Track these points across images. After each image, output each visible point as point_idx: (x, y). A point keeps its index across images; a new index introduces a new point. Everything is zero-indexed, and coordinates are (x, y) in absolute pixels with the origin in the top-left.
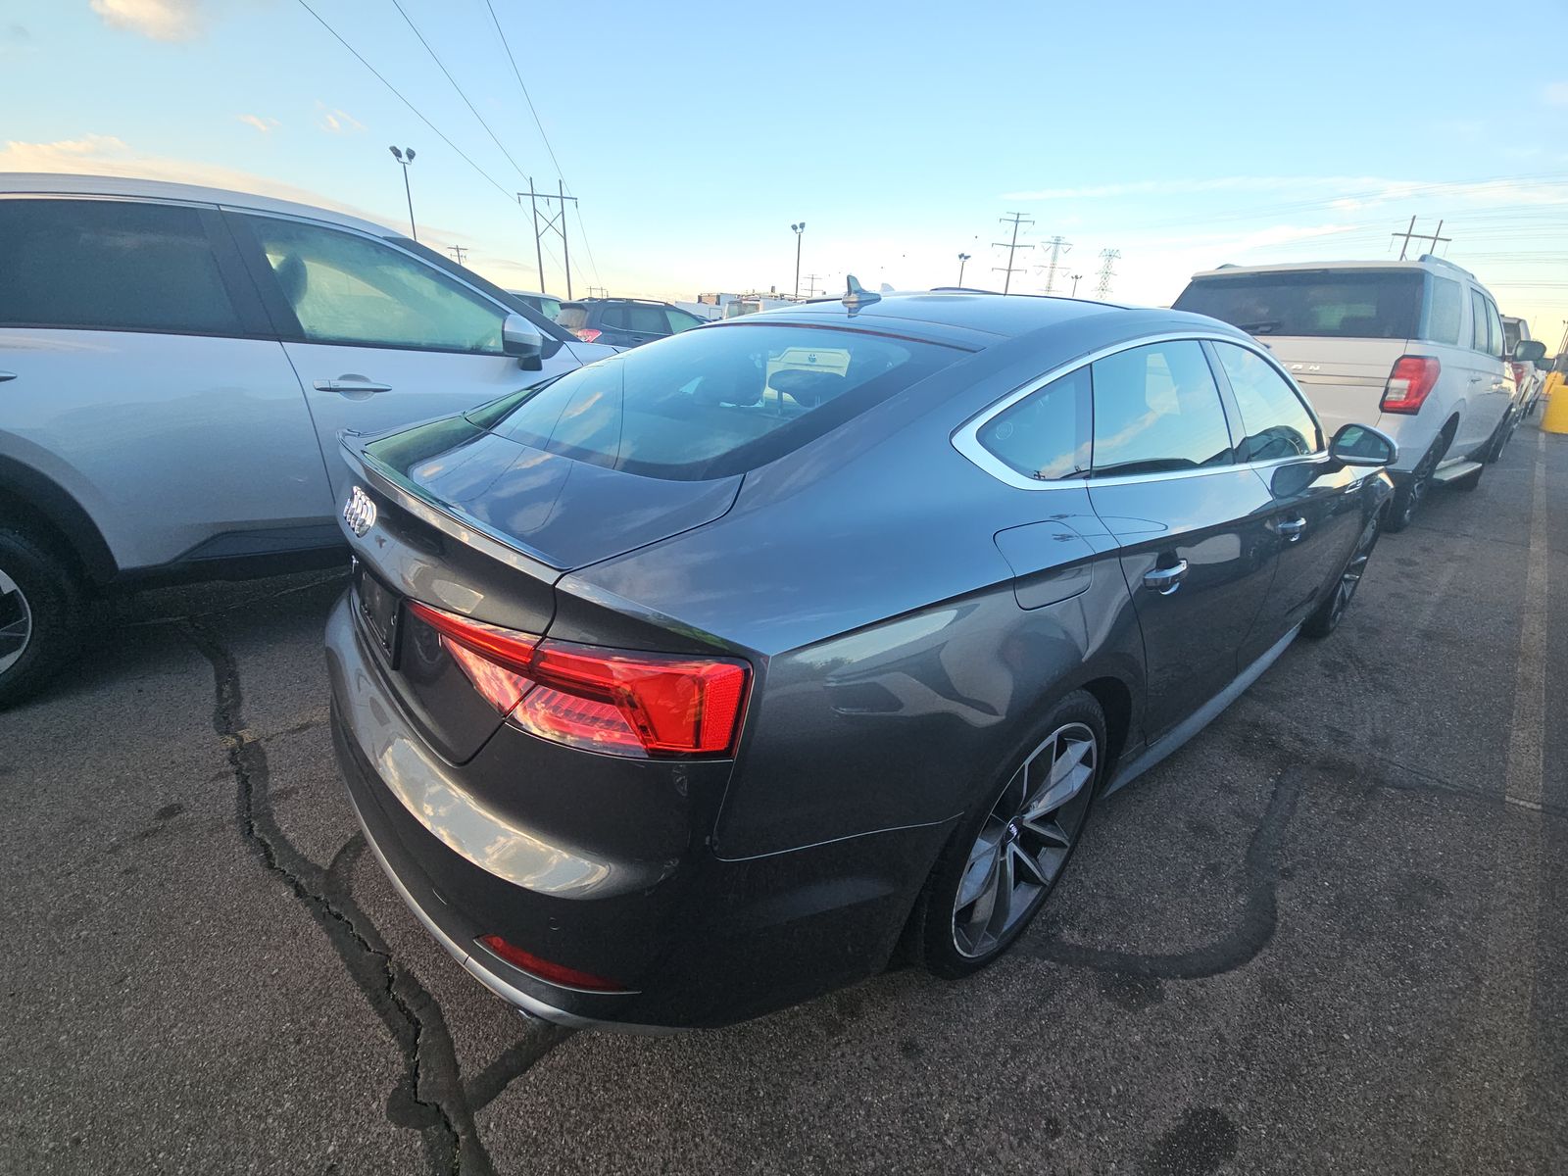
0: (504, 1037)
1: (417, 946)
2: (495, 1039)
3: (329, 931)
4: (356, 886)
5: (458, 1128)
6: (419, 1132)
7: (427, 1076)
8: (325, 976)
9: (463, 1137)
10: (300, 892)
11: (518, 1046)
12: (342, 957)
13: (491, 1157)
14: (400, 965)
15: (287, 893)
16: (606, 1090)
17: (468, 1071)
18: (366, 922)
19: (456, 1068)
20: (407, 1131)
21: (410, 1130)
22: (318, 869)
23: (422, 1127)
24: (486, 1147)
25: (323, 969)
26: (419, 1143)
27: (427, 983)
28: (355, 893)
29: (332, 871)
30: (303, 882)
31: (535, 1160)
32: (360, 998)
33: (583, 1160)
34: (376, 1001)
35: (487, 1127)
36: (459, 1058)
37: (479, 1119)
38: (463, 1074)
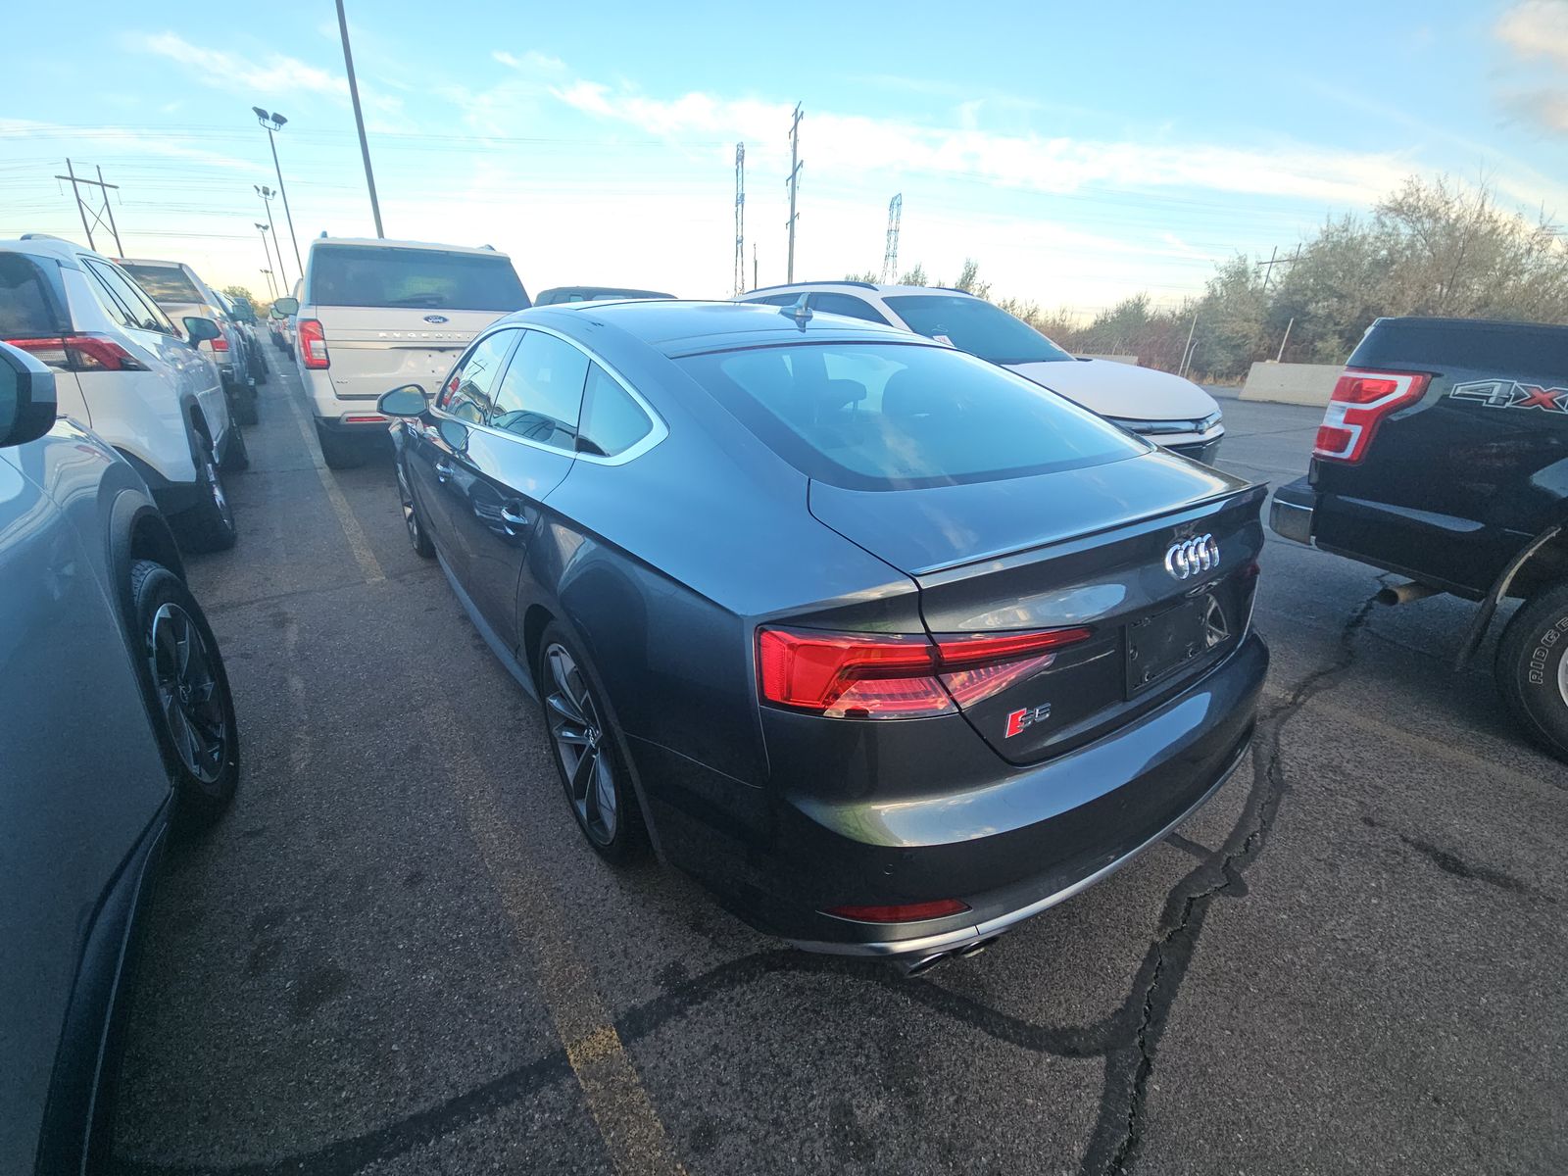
1: (1139, 924)
3: (1167, 1006)
4: (1110, 1011)
5: (1225, 859)
6: (1242, 875)
7: (1214, 882)
8: (1204, 985)
9: (1227, 854)
10: (1146, 1069)
12: (1181, 980)
14: (1160, 930)
15: (1154, 1085)
17: (1196, 862)
18: (1141, 978)
19: (1199, 868)
20: (1246, 880)
21: (1244, 879)
22: (1110, 1068)
23: (1238, 874)
25: (1198, 990)
26: (1245, 873)
27: (1161, 906)
28: (1118, 1005)
29: (1107, 1049)
30: (1132, 1078)
32: (1200, 946)
34: (1194, 933)
35: (1215, 843)
36: (1192, 869)
37: (1214, 849)
38: (1199, 864)
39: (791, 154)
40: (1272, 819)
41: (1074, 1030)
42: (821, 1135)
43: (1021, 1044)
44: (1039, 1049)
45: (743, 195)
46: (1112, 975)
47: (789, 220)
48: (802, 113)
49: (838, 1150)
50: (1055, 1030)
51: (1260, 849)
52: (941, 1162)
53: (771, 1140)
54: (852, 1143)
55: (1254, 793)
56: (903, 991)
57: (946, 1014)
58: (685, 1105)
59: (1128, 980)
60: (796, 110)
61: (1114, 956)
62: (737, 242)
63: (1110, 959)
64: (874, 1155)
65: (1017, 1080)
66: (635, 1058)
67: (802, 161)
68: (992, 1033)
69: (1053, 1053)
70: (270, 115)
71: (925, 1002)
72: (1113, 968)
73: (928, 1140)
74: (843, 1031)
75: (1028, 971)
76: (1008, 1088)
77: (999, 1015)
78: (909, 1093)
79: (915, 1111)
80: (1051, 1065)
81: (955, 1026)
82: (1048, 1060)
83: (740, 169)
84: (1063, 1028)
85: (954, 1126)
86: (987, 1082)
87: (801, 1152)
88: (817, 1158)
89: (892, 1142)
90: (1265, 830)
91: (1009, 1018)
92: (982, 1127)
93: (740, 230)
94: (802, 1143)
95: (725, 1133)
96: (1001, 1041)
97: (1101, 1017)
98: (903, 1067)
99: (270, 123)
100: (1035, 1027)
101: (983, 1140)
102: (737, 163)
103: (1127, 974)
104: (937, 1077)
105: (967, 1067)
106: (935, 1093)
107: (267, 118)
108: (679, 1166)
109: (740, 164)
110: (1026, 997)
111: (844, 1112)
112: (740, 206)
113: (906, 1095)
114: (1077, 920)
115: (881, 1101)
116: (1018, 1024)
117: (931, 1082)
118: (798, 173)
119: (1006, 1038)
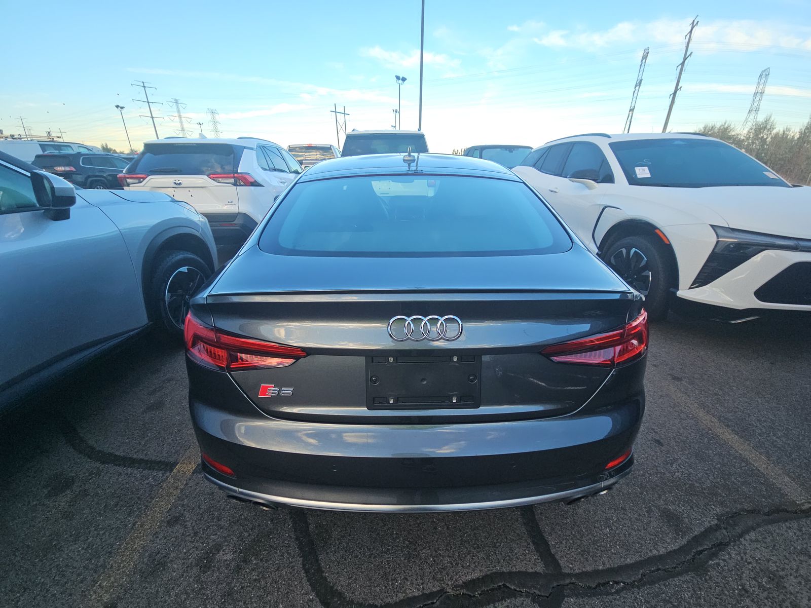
0: (527, 547)
1: (448, 574)
2: (527, 551)
5: (567, 581)
6: (566, 599)
7: (536, 588)
9: (573, 579)
11: (534, 543)
13: (585, 570)
14: (456, 587)
16: (567, 518)
17: (540, 568)
18: (410, 601)
19: (536, 574)
20: (563, 604)
21: (564, 602)
23: (564, 596)
24: (580, 571)
26: (572, 600)
27: (476, 575)
28: (379, 603)
31: (591, 554)
33: (595, 537)
35: (571, 568)
36: (531, 571)
37: (567, 571)
38: (541, 571)
39: (685, 49)
40: (653, 583)
41: (340, 595)
42: (202, 550)
43: (308, 581)
44: (314, 588)
45: (641, 80)
46: (395, 587)
47: (673, 92)
48: (698, 22)
49: (200, 560)
50: (332, 588)
51: (608, 594)
52: (221, 596)
53: (188, 538)
54: (205, 561)
55: (660, 558)
56: (293, 520)
57: (297, 542)
58: (183, 506)
59: (401, 596)
60: (694, 21)
61: (410, 579)
62: (630, 110)
63: (406, 578)
64: (206, 572)
65: (287, 594)
66: (190, 479)
67: (692, 53)
68: (304, 565)
69: (317, 595)
70: (401, 78)
71: (295, 531)
72: (400, 584)
73: (228, 584)
74: (254, 519)
75: (356, 552)
76: (280, 593)
77: (317, 560)
78: (245, 561)
79: (238, 568)
80: (310, 600)
81: (294, 549)
82: (311, 597)
83: (643, 65)
84: (337, 590)
85: (242, 588)
86: (276, 583)
87: (189, 550)
88: (190, 557)
89: (217, 573)
90: (629, 586)
91: (320, 565)
92: (251, 598)
93: (634, 102)
94: (194, 547)
95: (180, 525)
96: (303, 571)
97: (361, 600)
98: (256, 549)
99: (400, 81)
100: (325, 579)
101: (244, 603)
102: (642, 61)
103: (405, 592)
104: (261, 564)
105: (277, 570)
106: (253, 570)
107: (400, 79)
108: (158, 524)
109: (644, 61)
110: (339, 563)
111: (218, 548)
112: (637, 88)
113: (243, 561)
114: (413, 547)
115: (232, 555)
116: (320, 570)
117: (256, 564)
118: (686, 61)
119: (307, 572)
